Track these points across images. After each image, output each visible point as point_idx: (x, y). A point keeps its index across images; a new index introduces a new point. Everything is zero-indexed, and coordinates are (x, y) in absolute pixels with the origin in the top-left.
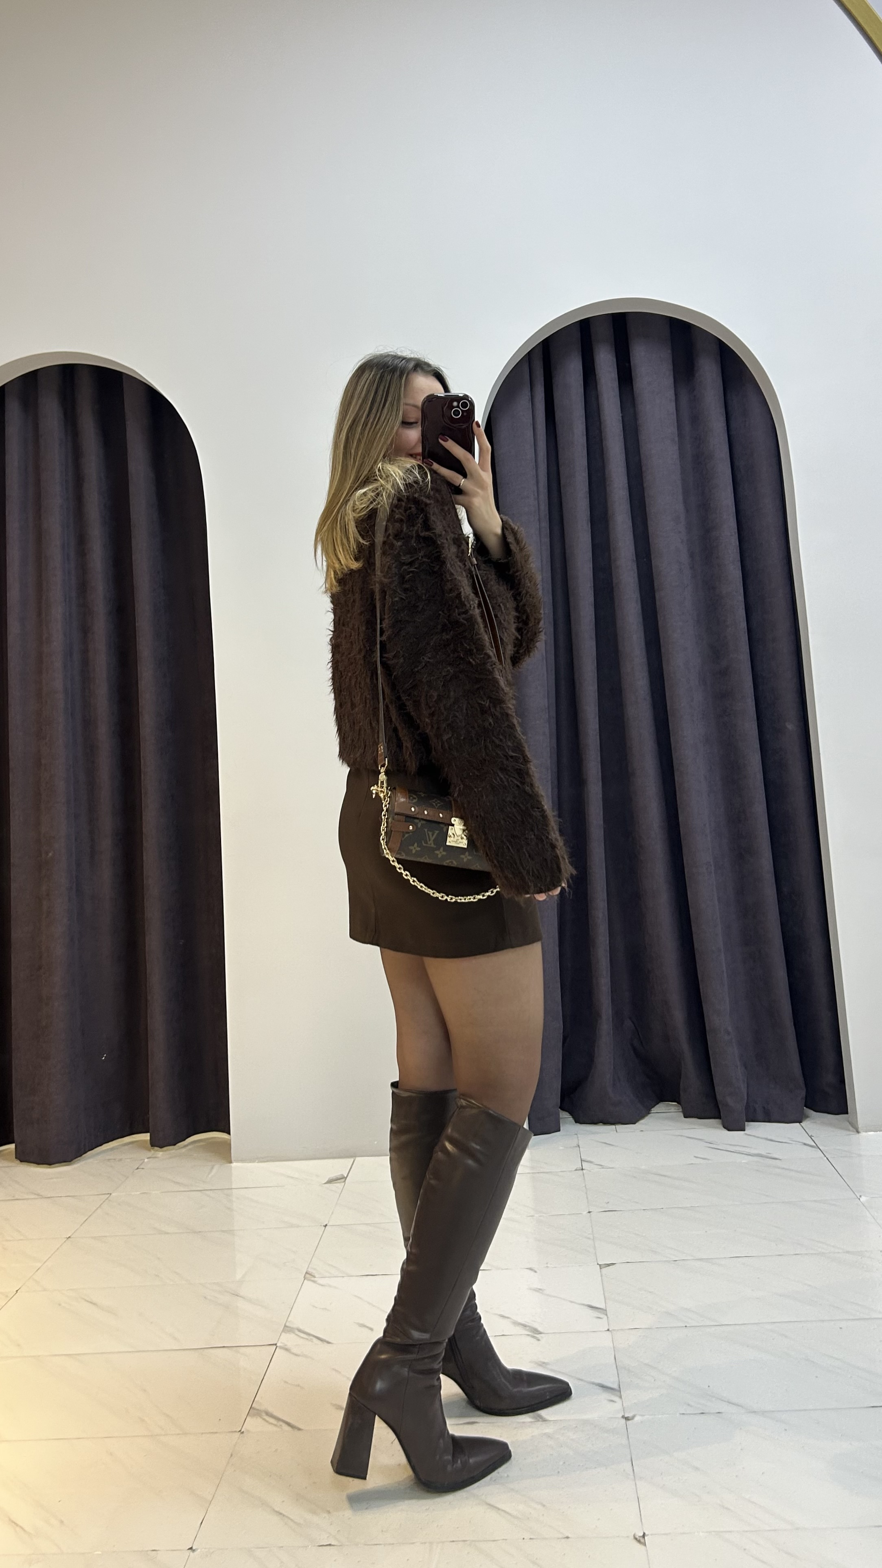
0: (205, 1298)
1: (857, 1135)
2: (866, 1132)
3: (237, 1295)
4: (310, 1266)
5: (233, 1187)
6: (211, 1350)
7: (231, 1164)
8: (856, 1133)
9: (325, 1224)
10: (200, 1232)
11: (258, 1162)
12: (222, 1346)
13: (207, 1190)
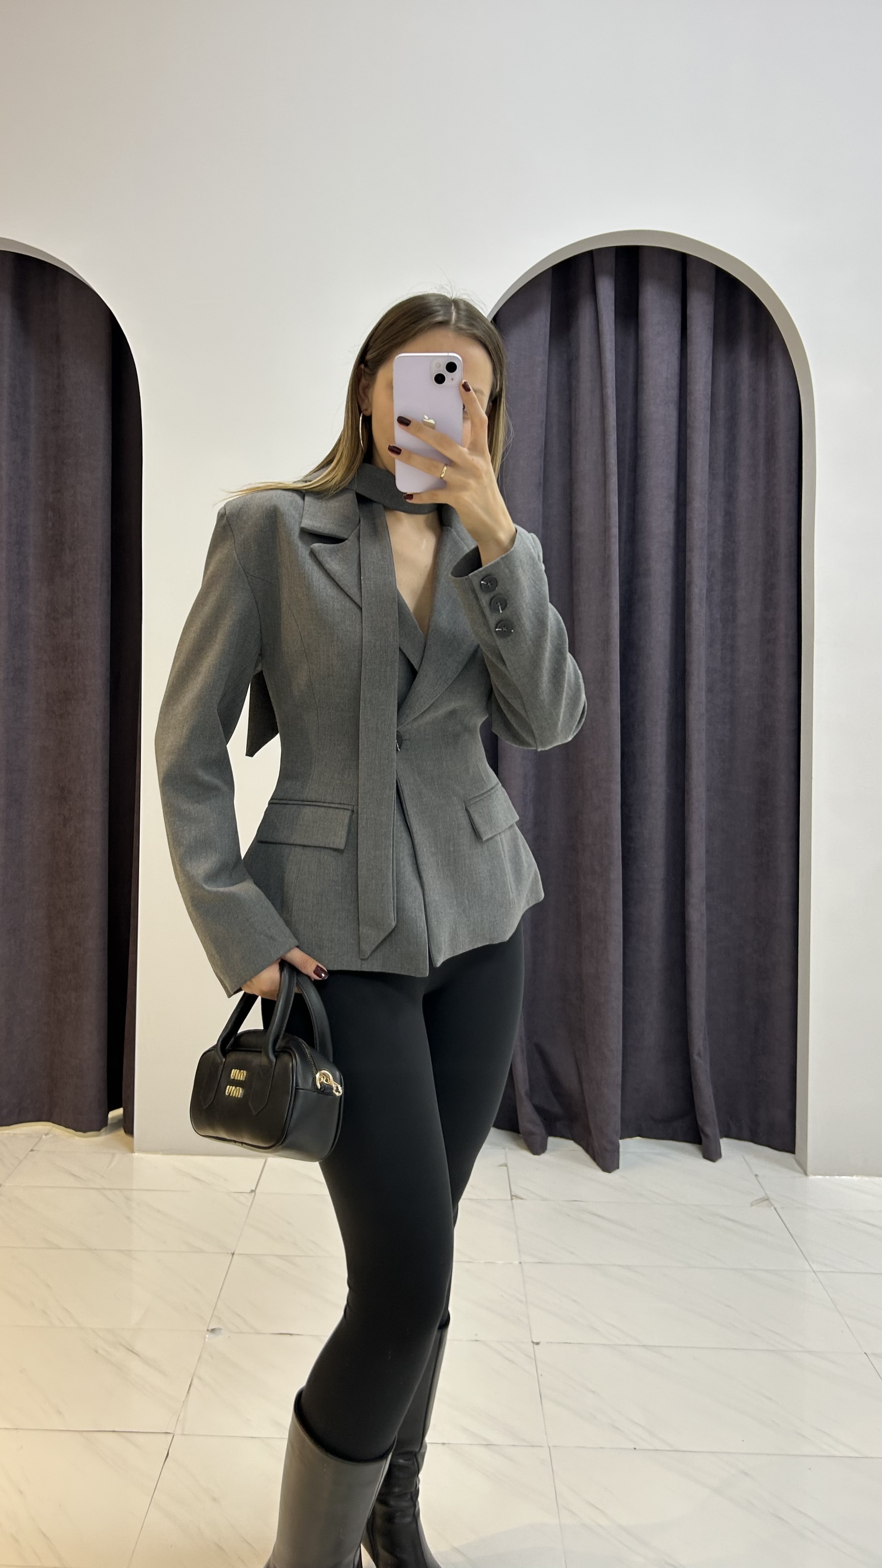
0: (96, 1352)
1: (804, 1178)
2: (815, 1175)
3: (132, 1351)
4: (216, 1313)
5: (134, 1188)
6: (96, 1434)
7: (136, 1154)
8: (804, 1175)
9: (233, 1252)
10: (95, 1249)
11: (163, 1154)
12: (112, 1430)
13: (105, 1189)
